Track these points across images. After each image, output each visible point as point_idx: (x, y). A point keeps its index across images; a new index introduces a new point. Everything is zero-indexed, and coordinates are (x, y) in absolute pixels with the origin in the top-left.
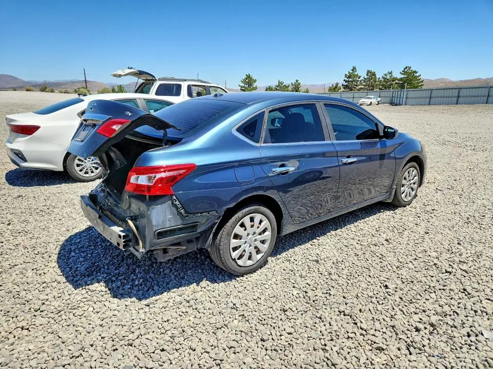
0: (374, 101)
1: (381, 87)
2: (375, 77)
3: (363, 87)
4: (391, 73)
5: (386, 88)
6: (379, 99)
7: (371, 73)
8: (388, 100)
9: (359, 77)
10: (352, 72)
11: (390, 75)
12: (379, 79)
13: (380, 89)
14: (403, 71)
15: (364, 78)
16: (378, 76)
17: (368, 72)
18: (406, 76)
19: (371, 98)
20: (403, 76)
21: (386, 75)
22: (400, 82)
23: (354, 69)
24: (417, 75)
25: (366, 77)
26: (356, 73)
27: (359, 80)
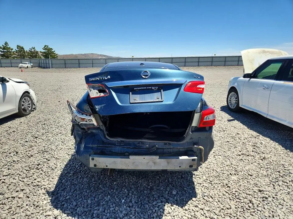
0: (29, 65)
1: (29, 56)
2: (24, 50)
3: (16, 56)
4: (34, 48)
5: (33, 57)
6: (32, 64)
7: (20, 47)
8: (37, 65)
9: (12, 49)
10: (5, 45)
11: (34, 49)
12: (27, 51)
13: (30, 58)
14: (44, 48)
15: (16, 50)
16: (25, 50)
17: (18, 46)
18: (46, 51)
19: (27, 64)
20: (45, 51)
21: (31, 49)
22: (44, 54)
23: (6, 43)
24: (53, 50)
25: (17, 50)
26: (9, 47)
27: (12, 51)
